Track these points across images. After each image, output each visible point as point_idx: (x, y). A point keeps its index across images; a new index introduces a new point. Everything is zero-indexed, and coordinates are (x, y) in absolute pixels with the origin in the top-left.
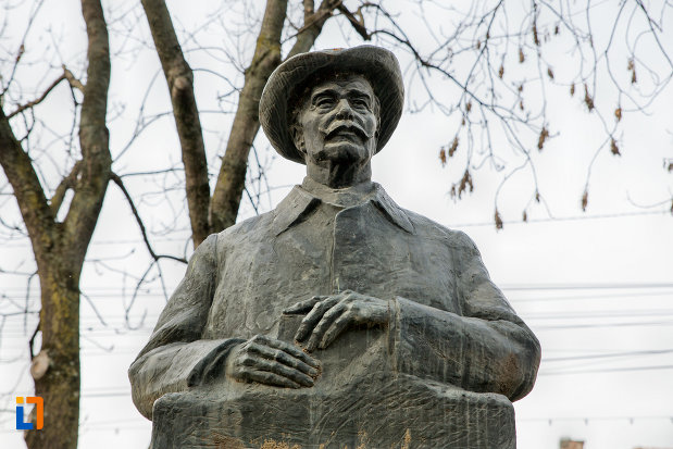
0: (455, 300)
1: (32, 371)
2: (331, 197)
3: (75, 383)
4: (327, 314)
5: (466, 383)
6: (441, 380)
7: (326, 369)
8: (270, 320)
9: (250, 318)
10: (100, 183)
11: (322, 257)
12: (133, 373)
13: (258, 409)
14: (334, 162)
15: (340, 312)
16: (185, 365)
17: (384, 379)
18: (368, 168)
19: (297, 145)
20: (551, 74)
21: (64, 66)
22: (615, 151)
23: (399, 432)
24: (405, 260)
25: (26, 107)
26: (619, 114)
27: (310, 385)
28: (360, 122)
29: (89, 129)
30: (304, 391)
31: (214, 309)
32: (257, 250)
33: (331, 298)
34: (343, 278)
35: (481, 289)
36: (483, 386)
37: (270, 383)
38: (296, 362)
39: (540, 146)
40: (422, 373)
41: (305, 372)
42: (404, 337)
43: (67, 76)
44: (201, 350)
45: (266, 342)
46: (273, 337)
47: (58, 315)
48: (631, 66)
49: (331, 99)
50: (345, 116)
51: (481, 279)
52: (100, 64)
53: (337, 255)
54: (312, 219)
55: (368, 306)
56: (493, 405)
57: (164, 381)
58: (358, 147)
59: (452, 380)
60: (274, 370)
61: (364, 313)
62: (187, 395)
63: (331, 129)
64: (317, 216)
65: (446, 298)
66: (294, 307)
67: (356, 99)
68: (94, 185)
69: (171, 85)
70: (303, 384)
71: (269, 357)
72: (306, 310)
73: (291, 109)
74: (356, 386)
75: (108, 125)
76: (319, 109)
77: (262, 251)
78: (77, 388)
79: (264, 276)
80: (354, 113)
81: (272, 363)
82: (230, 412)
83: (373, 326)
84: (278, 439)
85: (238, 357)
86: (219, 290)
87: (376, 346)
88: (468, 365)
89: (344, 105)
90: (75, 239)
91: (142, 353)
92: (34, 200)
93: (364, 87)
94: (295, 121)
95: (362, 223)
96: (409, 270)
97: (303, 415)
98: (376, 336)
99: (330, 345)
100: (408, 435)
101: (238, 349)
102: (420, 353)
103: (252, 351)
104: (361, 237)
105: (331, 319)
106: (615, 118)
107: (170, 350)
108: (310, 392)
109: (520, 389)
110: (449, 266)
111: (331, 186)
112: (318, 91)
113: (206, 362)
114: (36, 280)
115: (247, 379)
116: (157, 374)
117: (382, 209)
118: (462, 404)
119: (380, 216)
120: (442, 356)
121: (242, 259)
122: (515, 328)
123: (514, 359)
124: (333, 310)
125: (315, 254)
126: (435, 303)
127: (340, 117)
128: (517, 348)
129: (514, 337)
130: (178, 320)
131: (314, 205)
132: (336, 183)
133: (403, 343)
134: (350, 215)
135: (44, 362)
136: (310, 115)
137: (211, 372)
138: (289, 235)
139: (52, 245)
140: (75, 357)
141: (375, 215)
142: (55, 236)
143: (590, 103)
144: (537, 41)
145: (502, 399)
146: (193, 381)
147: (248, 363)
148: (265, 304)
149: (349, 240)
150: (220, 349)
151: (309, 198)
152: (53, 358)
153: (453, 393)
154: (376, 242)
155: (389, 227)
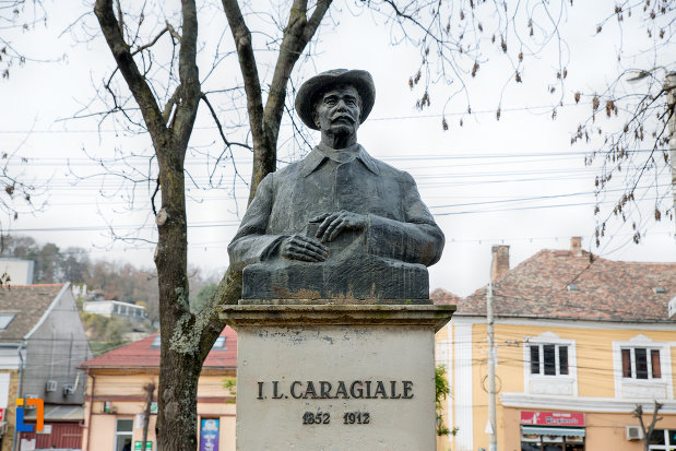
0: (401, 212)
1: (157, 221)
2: (334, 155)
3: (184, 228)
4: (332, 223)
5: (405, 258)
6: (391, 257)
7: (332, 252)
8: (302, 225)
9: (292, 224)
10: (194, 102)
11: (330, 191)
12: (230, 250)
13: (297, 273)
14: (336, 136)
15: (339, 222)
16: (258, 249)
17: (362, 257)
18: (355, 137)
19: (316, 123)
20: (481, 28)
21: (167, 21)
22: (518, 79)
23: (369, 284)
24: (374, 191)
25: (143, 48)
26: (521, 57)
27: (324, 260)
28: (350, 113)
29: (184, 67)
30: (320, 264)
31: (272, 217)
32: (294, 185)
33: (334, 214)
34: (340, 202)
35: (415, 206)
36: (413, 260)
37: (303, 259)
38: (316, 248)
39: (474, 75)
40: (381, 254)
41: (320, 253)
42: (372, 235)
43: (169, 28)
44: (266, 241)
45: (300, 238)
46: (303, 235)
47: (171, 186)
48: (530, 25)
49: (335, 100)
50: (342, 110)
51: (416, 199)
52: (191, 24)
53: (337, 189)
54: (324, 168)
55: (353, 219)
56: (417, 270)
57: (247, 256)
58: (349, 128)
59: (397, 257)
60: (305, 253)
61: (352, 223)
62: (260, 265)
63: (334, 118)
64: (327, 166)
65: (396, 212)
66: (315, 219)
67: (348, 99)
68: (190, 104)
69: (237, 43)
70: (320, 260)
71: (302, 246)
72: (322, 220)
73: (312, 104)
74: (347, 261)
75: (198, 64)
76: (328, 105)
77: (298, 186)
78: (185, 231)
79: (299, 200)
80: (347, 108)
81: (304, 250)
82: (282, 275)
83: (357, 230)
84: (307, 288)
85: (285, 245)
86: (274, 206)
87: (358, 240)
88: (406, 248)
89: (341, 104)
90: (180, 139)
91: (234, 239)
92: (154, 114)
93: (353, 92)
94: (314, 110)
95: (351, 171)
96: (376, 197)
97: (320, 276)
98: (358, 235)
99: (334, 240)
100: (374, 286)
101: (286, 241)
102: (381, 244)
103: (293, 243)
104: (350, 179)
105: (334, 226)
106: (518, 59)
107: (249, 239)
108: (324, 264)
109: (434, 259)
110: (398, 193)
111: (335, 148)
112: (327, 96)
113: (269, 248)
114: (155, 160)
115: (291, 257)
116: (243, 252)
117: (363, 163)
118: (402, 270)
119: (361, 166)
120: (392, 245)
121: (286, 190)
122: (431, 228)
123: (430, 245)
124: (335, 221)
125: (326, 189)
126: (390, 216)
127: (339, 111)
128: (432, 239)
129: (430, 233)
130: (253, 222)
131: (325, 161)
132: (337, 146)
133: (372, 239)
134: (345, 167)
135: (164, 216)
136: (323, 108)
137: (272, 253)
138: (312, 178)
139: (166, 143)
140: (183, 213)
141: (358, 165)
142: (167, 137)
143: (504, 47)
144: (472, 5)
145: (422, 267)
146: (263, 258)
147: (291, 249)
148: (299, 216)
149: (344, 182)
150: (277, 241)
151: (322, 156)
152: (170, 213)
153: (398, 264)
154: (358, 182)
155: (366, 172)
